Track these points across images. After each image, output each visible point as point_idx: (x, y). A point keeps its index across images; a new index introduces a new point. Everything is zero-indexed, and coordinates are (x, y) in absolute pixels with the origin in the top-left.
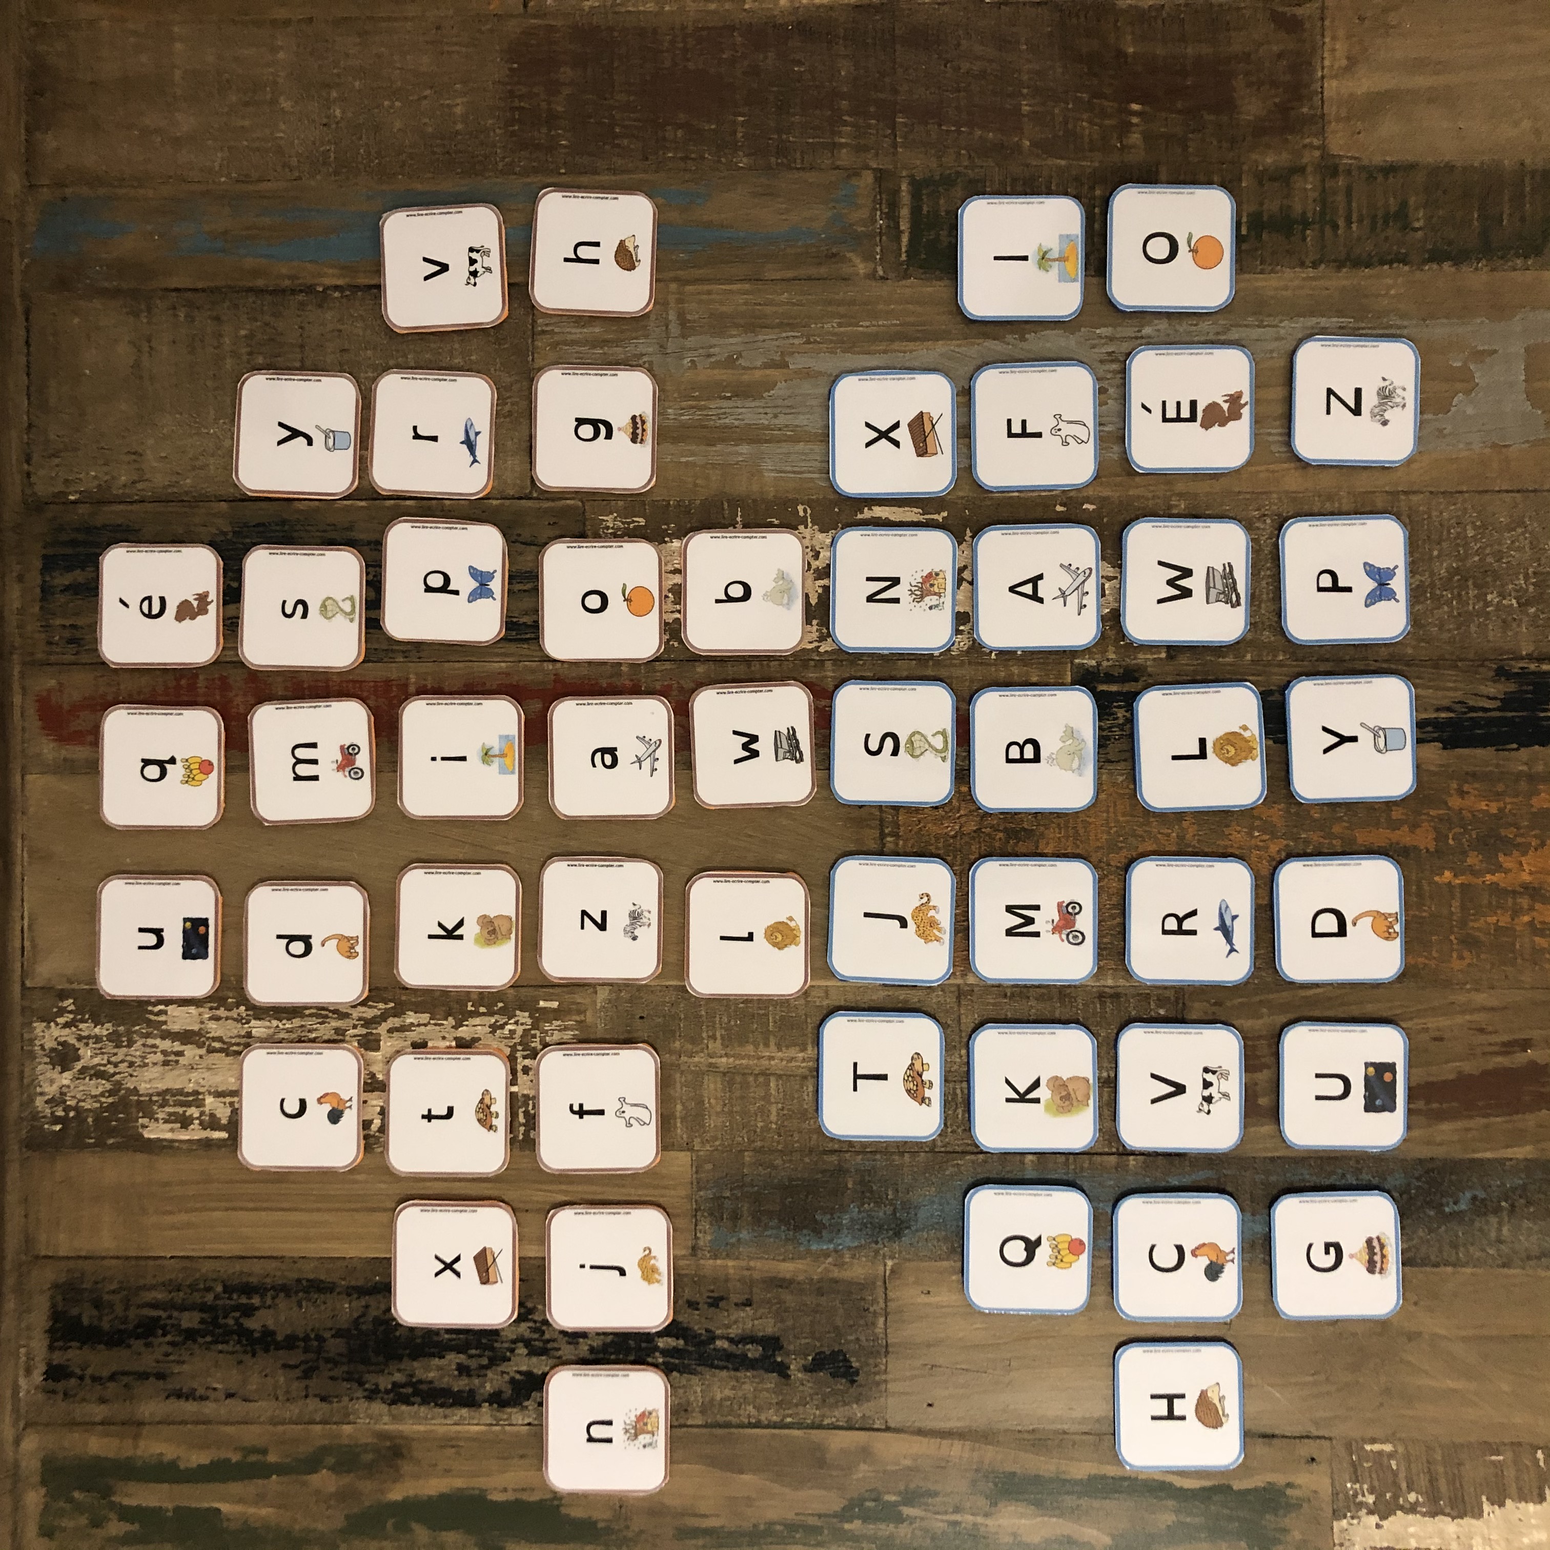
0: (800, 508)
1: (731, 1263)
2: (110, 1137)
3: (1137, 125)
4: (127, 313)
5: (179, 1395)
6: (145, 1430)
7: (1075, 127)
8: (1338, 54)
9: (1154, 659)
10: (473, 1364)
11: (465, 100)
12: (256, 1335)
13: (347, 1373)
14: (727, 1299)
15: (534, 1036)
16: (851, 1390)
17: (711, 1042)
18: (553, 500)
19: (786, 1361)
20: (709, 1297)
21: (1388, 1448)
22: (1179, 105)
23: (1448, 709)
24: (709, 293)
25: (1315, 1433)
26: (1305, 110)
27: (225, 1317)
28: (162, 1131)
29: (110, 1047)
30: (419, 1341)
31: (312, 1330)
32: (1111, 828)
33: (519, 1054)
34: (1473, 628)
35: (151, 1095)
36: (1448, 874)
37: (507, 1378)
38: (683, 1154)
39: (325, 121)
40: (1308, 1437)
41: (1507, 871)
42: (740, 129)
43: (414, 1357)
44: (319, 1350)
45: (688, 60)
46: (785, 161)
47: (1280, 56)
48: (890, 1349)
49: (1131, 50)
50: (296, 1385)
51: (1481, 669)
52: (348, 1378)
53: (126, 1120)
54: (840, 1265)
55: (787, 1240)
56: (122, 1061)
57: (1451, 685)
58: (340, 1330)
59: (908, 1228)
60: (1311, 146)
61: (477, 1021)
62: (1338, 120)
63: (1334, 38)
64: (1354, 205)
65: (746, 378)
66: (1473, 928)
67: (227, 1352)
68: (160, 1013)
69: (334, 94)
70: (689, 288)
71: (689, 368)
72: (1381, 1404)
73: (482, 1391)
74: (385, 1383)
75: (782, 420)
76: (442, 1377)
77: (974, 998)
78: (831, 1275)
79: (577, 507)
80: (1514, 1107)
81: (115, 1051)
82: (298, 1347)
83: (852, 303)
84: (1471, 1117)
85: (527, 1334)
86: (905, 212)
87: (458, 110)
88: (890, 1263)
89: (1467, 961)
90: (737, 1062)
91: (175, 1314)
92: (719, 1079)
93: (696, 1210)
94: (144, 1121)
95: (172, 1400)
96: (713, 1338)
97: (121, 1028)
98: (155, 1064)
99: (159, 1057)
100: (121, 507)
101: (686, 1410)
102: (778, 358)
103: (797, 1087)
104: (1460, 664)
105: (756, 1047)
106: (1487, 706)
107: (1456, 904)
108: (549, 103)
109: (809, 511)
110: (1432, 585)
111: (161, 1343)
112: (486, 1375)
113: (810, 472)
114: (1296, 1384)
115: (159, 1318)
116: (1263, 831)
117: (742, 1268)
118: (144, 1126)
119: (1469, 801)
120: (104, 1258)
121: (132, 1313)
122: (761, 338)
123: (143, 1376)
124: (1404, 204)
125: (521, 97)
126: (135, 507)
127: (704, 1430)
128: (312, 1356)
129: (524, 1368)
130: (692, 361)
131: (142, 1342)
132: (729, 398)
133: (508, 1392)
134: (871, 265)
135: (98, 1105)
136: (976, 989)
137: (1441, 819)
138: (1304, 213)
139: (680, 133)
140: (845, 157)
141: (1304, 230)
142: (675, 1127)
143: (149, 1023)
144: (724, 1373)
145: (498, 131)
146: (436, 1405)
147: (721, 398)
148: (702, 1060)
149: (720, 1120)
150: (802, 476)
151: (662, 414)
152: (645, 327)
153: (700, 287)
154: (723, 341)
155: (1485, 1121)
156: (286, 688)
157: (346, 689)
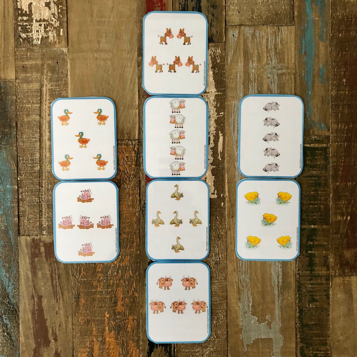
0: (223, 113)
3: (343, 218)
7: (343, 199)
15: (51, 28)
17: (51, 85)
18: (225, 32)
22: (349, 231)
24: (291, 83)
26: (347, 271)
33: (45, 23)
36: (108, 315)
38: (15, 76)
41: (109, 334)
42: (344, 92)
60: (336, 272)
61: (56, 9)
62: (343, 280)
64: (317, 286)
66: (91, 323)
70: (293, 76)
71: (267, 76)
79: (222, 40)
80: (36, 337)
84: (33, 323)
86: (316, 145)
89: (81, 322)
90: (44, 94)
92: (39, 88)
103: (37, 113)
105: (49, 100)
107: (99, 318)
108: (353, 30)
109: (221, 116)
113: (234, 116)
119: (131, 322)
124: (317, 301)
130: (269, 78)
132: (258, 90)
138: (314, 270)
139: (343, 73)
141: (309, 270)
142: (23, 74)
145: (345, 13)
147: (258, 87)
148: (45, 83)
149: (26, 89)
150: (233, 113)
151: (253, 68)
152: (280, 62)
153: (293, 79)
154: (276, 87)
155: (32, 328)
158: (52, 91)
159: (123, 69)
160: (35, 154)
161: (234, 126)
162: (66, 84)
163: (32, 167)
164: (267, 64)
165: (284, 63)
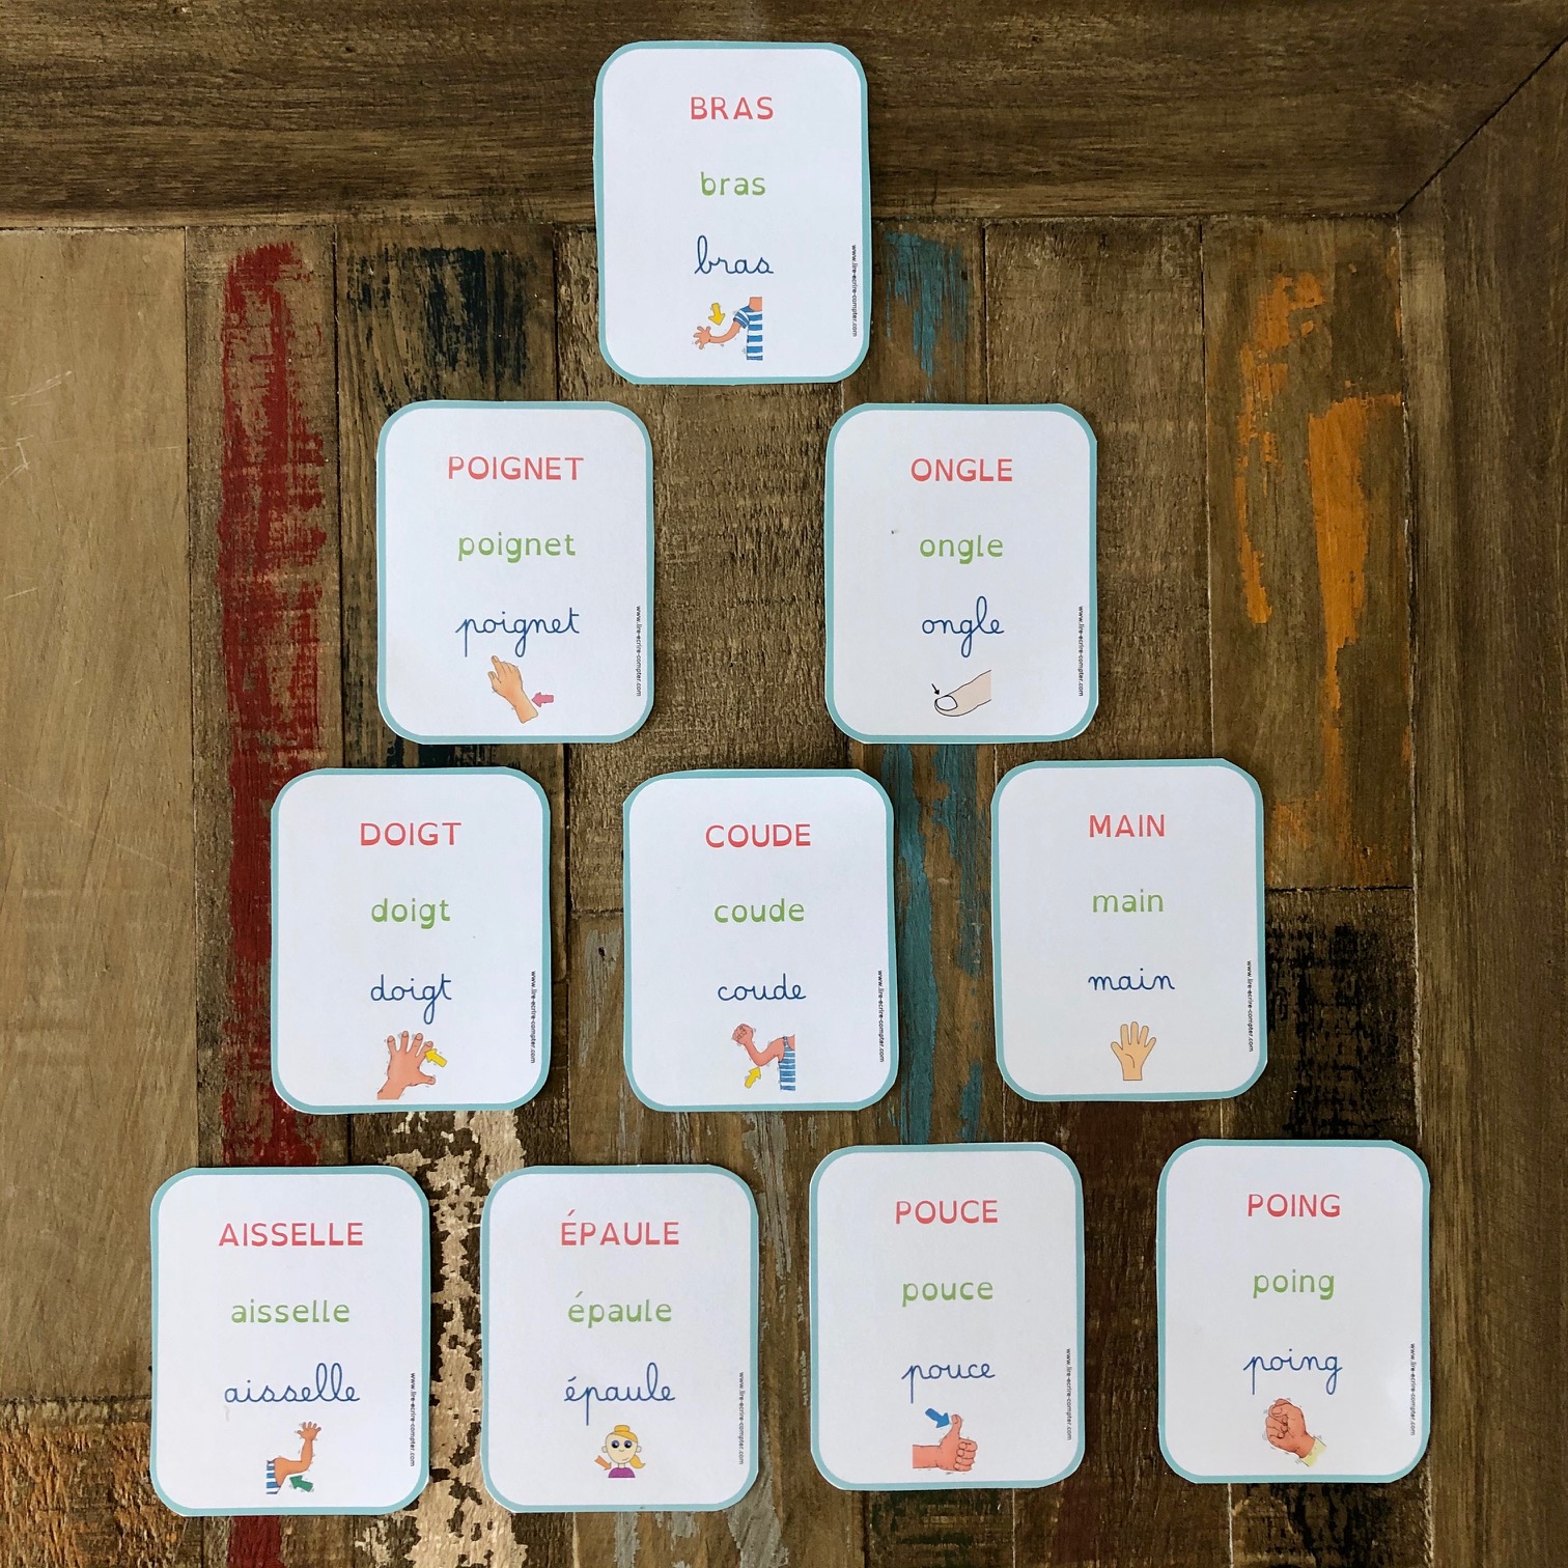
71: (743, 1122)
100: (550, 361)
122: (785, 1218)
126: (550, 377)
130: (752, 1126)
156: (305, 585)
157: (304, 665)
159: (137, 1098)
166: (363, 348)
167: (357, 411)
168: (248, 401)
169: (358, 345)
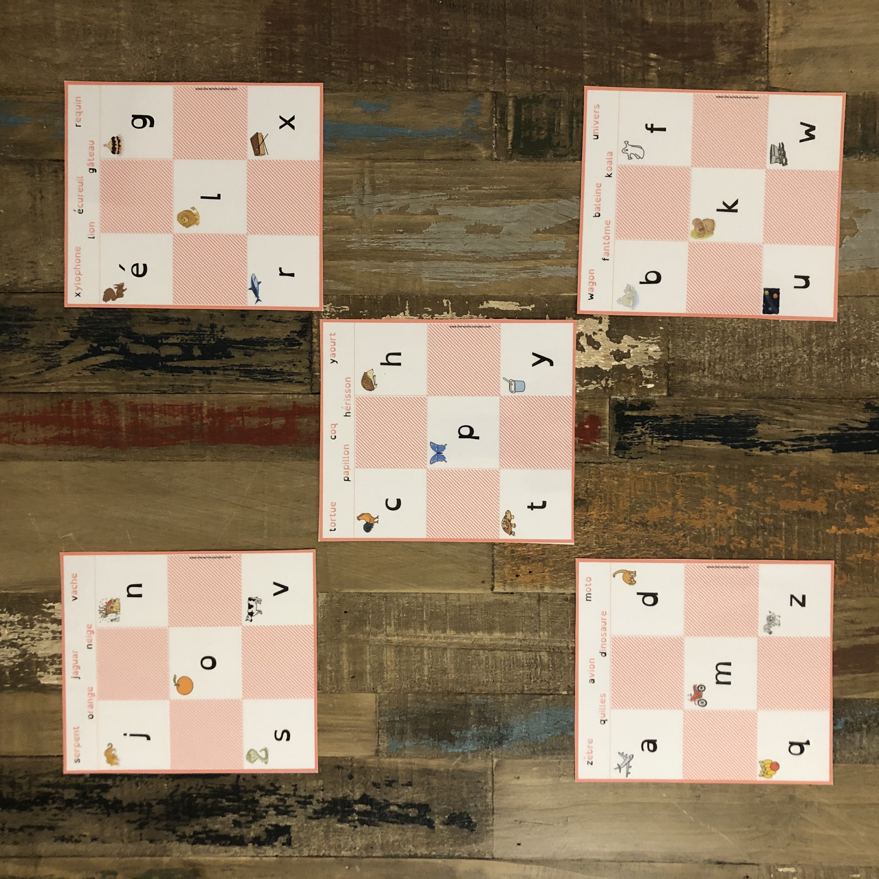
0: (445, 301)
1: (399, 760)
2: (19, 684)
3: (654, 67)
4: (27, 174)
5: (63, 839)
6: (43, 860)
7: (616, 67)
8: (778, 25)
9: (660, 396)
10: (243, 820)
11: (238, 44)
12: (110, 803)
13: (166, 826)
14: (397, 781)
16: (471, 836)
17: (388, 627)
19: (432, 818)
20: (386, 781)
21: (792, 870)
22: (680, 55)
23: (837, 429)
24: (390, 167)
25: (749, 861)
26: (757, 59)
27: (92, 792)
28: (52, 680)
29: (19, 628)
30: (209, 806)
31: (145, 800)
32: (633, 499)
34: (852, 379)
35: (45, 658)
36: (834, 528)
37: (263, 828)
38: (370, 695)
39: (150, 55)
40: (744, 864)
41: (870, 527)
42: (409, 65)
43: (207, 816)
44: (149, 812)
45: (377, 21)
46: (437, 86)
47: (742, 25)
48: (495, 811)
49: (651, 20)
50: (134, 833)
51: (857, 405)
52: (167, 828)
53: (29, 674)
54: (465, 760)
55: (434, 746)
56: (26, 637)
57: (838, 414)
58: (161, 800)
59: (507, 739)
60: (760, 82)
62: (777, 66)
63: (775, 16)
65: (412, 220)
66: (848, 561)
67: (93, 814)
68: (49, 608)
69: (156, 39)
70: (377, 164)
71: (377, 214)
72: (789, 844)
73: (248, 836)
74: (188, 831)
75: (433, 247)
76: (224, 828)
77: (549, 601)
78: (460, 768)
81: (23, 630)
82: (135, 811)
83: (478, 175)
84: (845, 673)
85: (276, 802)
86: (510, 119)
87: (234, 50)
88: (495, 760)
89: (845, 580)
90: (404, 639)
91: (60, 790)
92: (393, 649)
93: (379, 729)
94: (41, 673)
95: (59, 842)
96: (388, 805)
97: (26, 617)
98: (48, 639)
99: (50, 635)
100: (25, 296)
101: (372, 848)
102: (432, 208)
103: (441, 654)
104: (843, 401)
105: (415, 631)
106: (860, 427)
107: (838, 546)
108: (290, 46)
109: (450, 303)
110: (829, 353)
111: (52, 808)
112: (250, 827)
113: (451, 279)
114: (738, 832)
115: (50, 793)
116: (724, 502)
117: (407, 764)
118: (41, 677)
119: (847, 484)
120: (16, 757)
121: (34, 790)
122: (421, 195)
123: (41, 828)
125: (273, 43)
126: (33, 296)
127: (382, 860)
128: (143, 816)
129: (274, 823)
130: (379, 210)
131: (39, 808)
132: (402, 233)
133: (264, 837)
134: (490, 151)
135: (12, 664)
136: (550, 596)
137: (830, 494)
139: (372, 67)
140: (474, 84)
142: (366, 679)
143: (44, 614)
144: (395, 826)
145: (259, 64)
146: (220, 845)
147: (397, 233)
148: (383, 638)
149: (393, 674)
150: (446, 281)
151: (360, 242)
152: (350, 188)
153: (384, 164)
154: (398, 198)
155: (854, 676)
156: (127, 409)
157: (164, 410)
158: (399, 625)
160: (517, 660)
161: (471, 279)
162: (386, 597)
163: (543, 667)
164: (353, 214)
165: (351, 182)
166: (19, 381)
167: (47, 384)
168: (42, 433)
169: (18, 383)
